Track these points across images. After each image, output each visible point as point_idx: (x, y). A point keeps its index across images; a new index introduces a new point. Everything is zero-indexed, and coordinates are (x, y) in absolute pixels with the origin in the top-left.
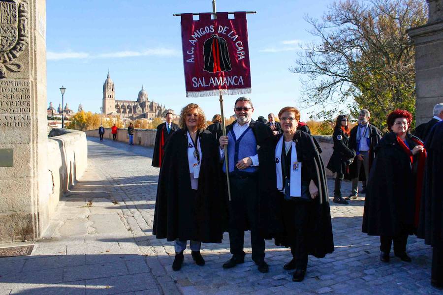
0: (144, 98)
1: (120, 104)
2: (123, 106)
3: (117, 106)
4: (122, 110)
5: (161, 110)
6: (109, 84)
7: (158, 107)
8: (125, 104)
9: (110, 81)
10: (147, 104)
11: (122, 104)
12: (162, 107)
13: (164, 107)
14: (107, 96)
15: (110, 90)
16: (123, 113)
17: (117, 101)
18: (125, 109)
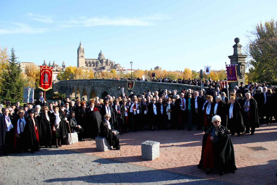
0: (102, 57)
1: (88, 61)
2: (89, 62)
3: (86, 62)
4: (89, 65)
5: (112, 64)
6: (81, 49)
7: (111, 62)
8: (90, 61)
9: (82, 47)
10: (104, 61)
11: (89, 61)
12: (114, 62)
13: (115, 62)
14: (80, 56)
15: (81, 53)
16: (89, 66)
17: (86, 59)
18: (91, 64)
